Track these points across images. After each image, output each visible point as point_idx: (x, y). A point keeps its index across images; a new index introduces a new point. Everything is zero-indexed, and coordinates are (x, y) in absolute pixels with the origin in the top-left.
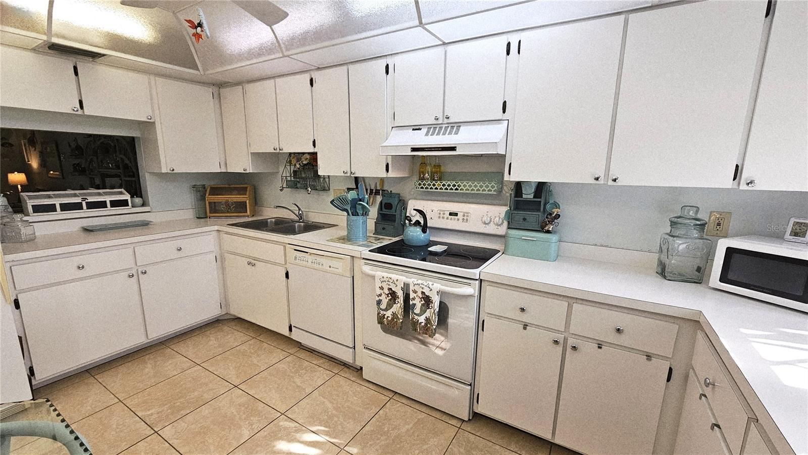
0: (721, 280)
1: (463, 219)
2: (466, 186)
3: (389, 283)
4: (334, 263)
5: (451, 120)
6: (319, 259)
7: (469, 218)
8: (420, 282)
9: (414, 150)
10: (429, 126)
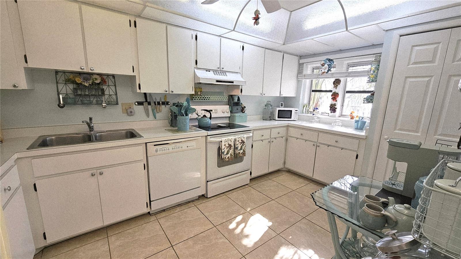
0: (278, 118)
1: (215, 112)
2: (213, 98)
3: (228, 141)
4: (189, 144)
5: (224, 70)
6: (178, 145)
7: (217, 111)
8: (239, 136)
9: (217, 81)
10: (214, 71)
